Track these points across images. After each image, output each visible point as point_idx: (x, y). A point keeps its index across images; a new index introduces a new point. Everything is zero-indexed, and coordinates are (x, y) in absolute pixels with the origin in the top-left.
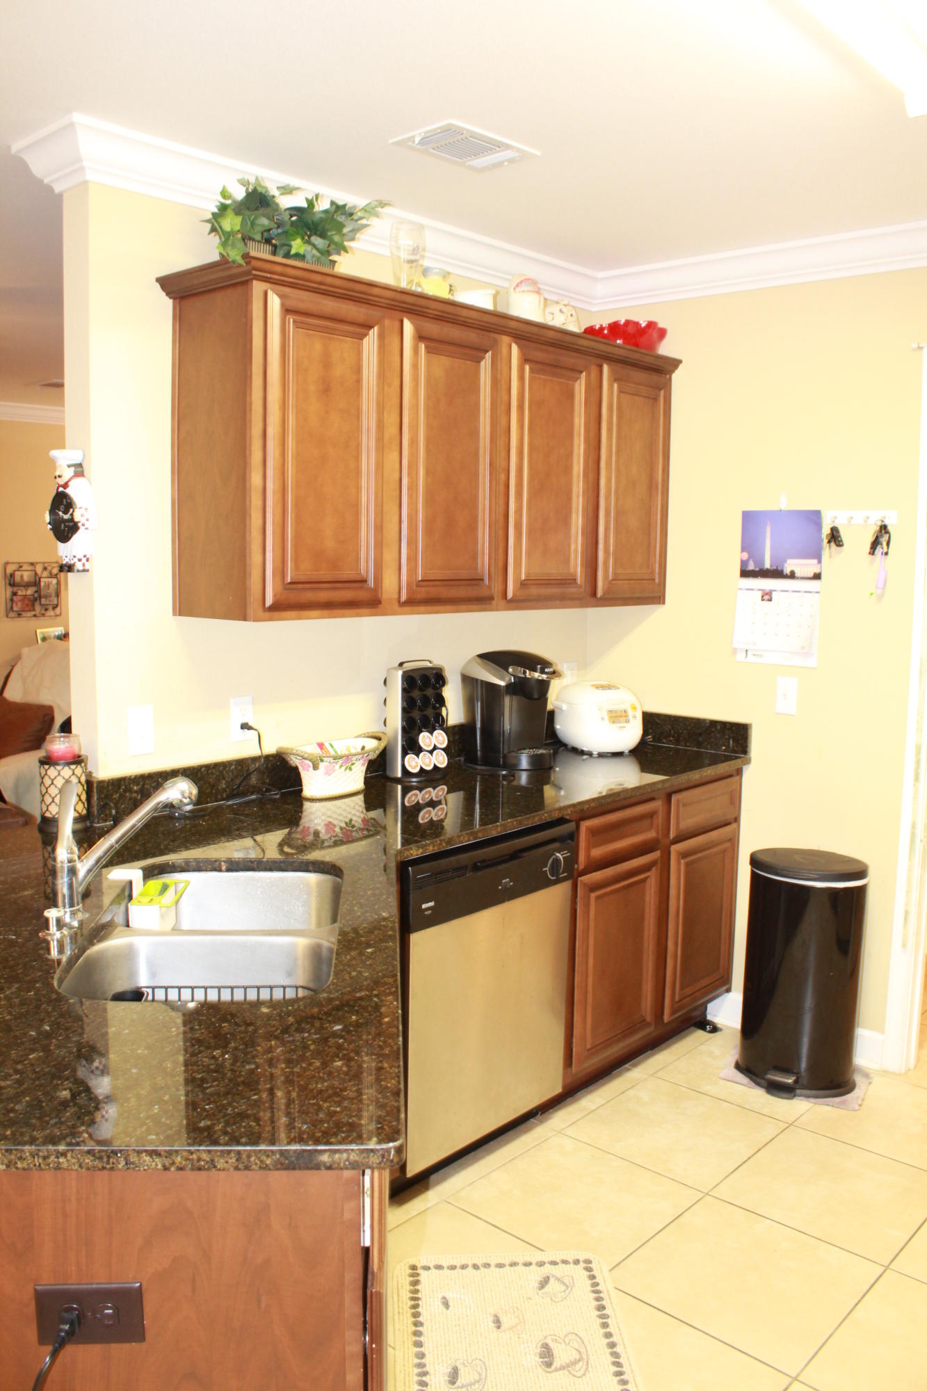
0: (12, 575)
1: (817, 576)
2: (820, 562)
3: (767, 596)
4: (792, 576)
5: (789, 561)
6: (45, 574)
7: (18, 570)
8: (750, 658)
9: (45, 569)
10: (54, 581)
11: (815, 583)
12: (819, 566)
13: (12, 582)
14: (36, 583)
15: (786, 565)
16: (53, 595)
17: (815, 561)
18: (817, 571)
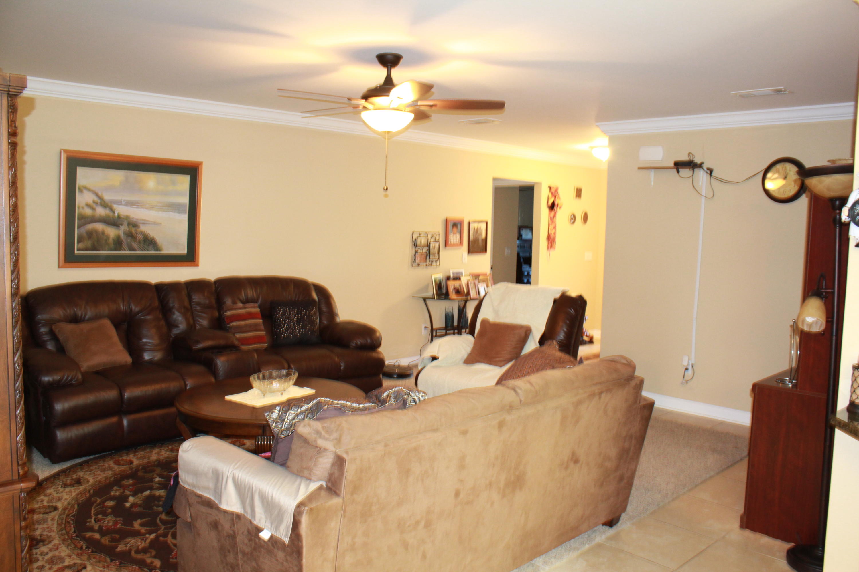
0: (416, 240)
6: (432, 240)
7: (419, 236)
9: (432, 236)
10: (437, 245)
13: (415, 244)
14: (428, 245)
16: (437, 253)
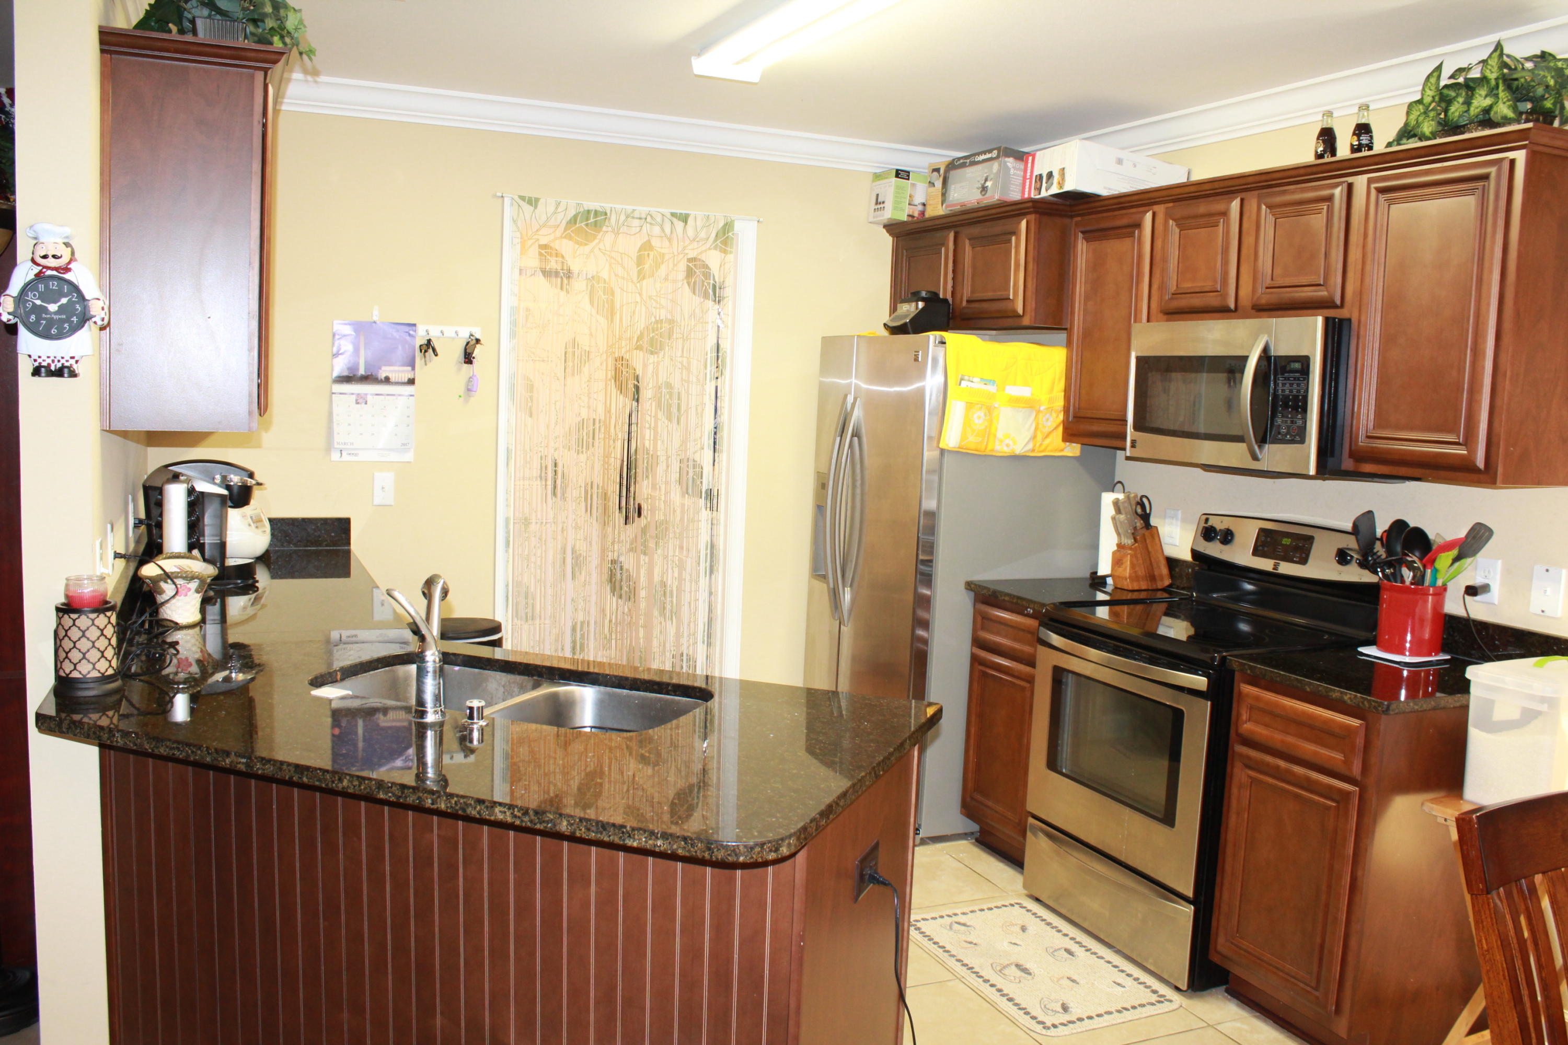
1: (411, 382)
2: (413, 368)
3: (361, 400)
4: (387, 380)
5: (384, 368)
8: (345, 457)
11: (409, 389)
12: (412, 373)
15: (380, 371)
17: (410, 368)
18: (411, 376)
